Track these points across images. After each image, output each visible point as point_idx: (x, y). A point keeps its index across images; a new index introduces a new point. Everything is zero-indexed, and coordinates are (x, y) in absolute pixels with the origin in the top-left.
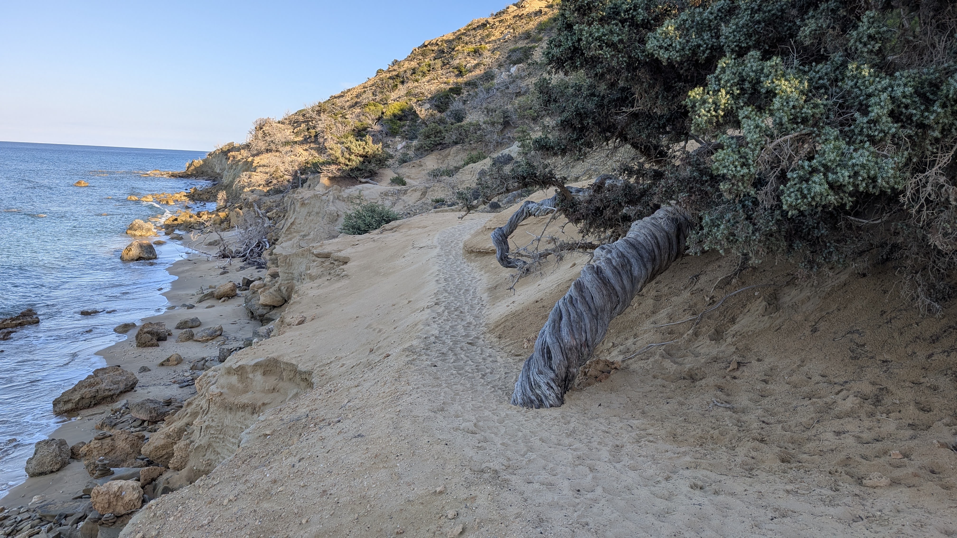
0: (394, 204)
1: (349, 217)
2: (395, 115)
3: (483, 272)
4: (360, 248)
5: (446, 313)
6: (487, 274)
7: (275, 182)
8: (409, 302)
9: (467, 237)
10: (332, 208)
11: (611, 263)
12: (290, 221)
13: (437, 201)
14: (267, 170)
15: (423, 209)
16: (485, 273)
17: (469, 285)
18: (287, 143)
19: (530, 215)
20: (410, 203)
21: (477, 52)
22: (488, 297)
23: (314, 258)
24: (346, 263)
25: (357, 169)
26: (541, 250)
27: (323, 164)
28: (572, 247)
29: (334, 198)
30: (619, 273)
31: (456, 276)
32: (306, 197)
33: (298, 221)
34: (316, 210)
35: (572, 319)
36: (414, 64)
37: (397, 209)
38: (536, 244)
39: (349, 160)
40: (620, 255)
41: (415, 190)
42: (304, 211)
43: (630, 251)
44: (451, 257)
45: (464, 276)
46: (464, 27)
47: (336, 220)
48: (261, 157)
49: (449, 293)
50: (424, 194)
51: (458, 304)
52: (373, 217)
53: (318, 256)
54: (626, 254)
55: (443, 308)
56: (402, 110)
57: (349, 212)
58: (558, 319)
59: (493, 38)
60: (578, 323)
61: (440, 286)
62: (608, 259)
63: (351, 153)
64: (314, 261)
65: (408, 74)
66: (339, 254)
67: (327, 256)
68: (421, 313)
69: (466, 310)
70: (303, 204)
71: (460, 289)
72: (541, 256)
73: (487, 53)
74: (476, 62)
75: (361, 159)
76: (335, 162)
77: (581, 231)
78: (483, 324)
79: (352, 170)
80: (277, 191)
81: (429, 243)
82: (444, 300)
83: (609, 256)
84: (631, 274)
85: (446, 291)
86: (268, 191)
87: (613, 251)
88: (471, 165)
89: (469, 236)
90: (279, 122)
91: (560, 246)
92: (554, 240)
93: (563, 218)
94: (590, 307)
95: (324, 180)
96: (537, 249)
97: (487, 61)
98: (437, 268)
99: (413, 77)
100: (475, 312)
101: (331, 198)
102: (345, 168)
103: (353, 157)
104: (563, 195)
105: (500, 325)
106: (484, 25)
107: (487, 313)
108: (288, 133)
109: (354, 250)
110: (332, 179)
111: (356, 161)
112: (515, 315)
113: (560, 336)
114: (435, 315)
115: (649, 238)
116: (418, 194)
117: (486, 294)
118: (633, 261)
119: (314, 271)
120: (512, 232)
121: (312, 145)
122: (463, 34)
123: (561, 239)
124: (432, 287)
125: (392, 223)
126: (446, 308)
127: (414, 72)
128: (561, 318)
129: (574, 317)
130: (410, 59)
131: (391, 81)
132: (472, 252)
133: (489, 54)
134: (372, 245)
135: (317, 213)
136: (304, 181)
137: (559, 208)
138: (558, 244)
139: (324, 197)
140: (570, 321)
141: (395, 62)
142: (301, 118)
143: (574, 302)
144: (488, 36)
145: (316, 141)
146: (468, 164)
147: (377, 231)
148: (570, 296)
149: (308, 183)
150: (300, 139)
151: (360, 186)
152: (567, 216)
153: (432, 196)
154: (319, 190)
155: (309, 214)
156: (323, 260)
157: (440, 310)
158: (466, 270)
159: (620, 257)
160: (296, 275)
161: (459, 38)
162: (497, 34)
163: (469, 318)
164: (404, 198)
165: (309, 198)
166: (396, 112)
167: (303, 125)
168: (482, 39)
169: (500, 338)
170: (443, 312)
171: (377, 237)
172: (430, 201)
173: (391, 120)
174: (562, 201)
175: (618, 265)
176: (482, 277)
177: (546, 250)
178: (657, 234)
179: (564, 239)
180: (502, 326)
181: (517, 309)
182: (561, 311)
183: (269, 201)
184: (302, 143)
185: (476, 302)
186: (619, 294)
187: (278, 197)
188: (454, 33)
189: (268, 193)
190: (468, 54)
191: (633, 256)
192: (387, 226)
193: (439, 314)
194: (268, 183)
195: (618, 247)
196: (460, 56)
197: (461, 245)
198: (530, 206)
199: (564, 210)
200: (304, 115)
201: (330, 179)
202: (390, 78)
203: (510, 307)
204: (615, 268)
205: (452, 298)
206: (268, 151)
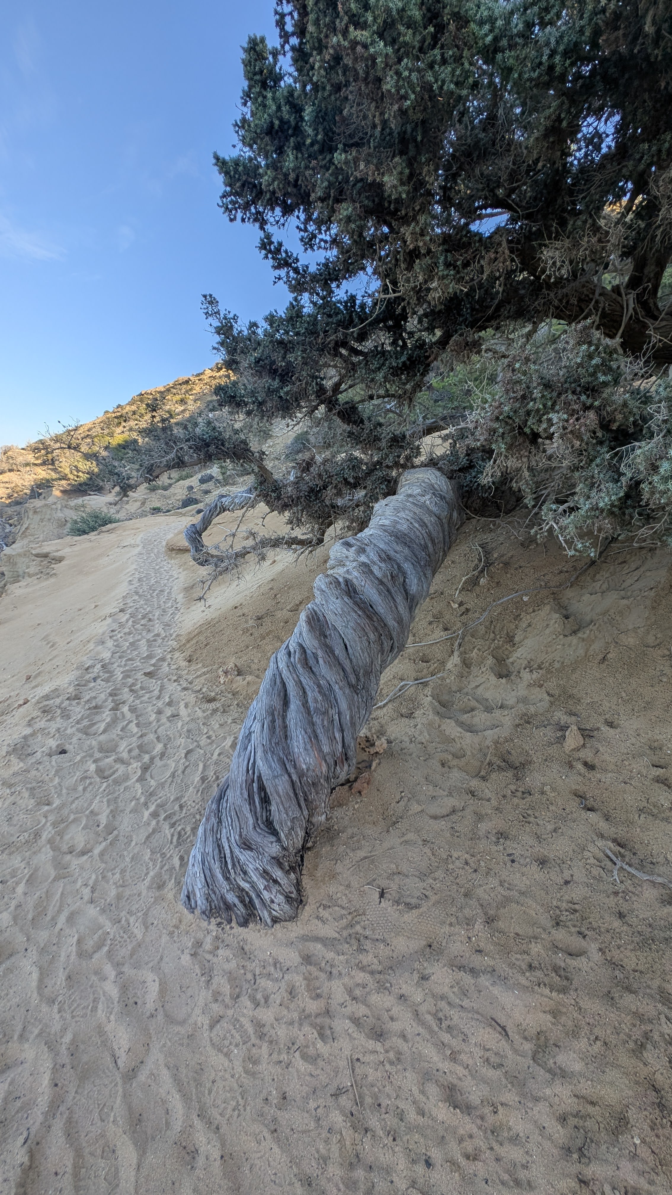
0: (118, 512)
1: (76, 522)
2: (119, 445)
3: (181, 570)
4: (76, 548)
5: (130, 623)
6: (185, 572)
7: (16, 495)
8: (96, 606)
9: (170, 536)
10: (60, 515)
11: (372, 572)
12: (25, 526)
13: (154, 509)
14: (7, 485)
15: (143, 515)
16: (184, 570)
17: (165, 585)
18: (27, 464)
19: (224, 511)
20: (133, 511)
21: (182, 401)
22: (184, 598)
23: (33, 558)
24: (60, 561)
25: (85, 484)
26: (238, 548)
27: (56, 480)
28: (276, 543)
29: (62, 506)
30: (388, 591)
31: (153, 575)
32: (38, 506)
33: (32, 526)
34: (48, 517)
35: (311, 704)
36: (134, 408)
37: (121, 515)
38: (230, 540)
39: (78, 477)
40: (383, 556)
41: (136, 501)
42: (37, 518)
43: (399, 548)
44: (152, 555)
45: (161, 574)
46: (172, 382)
47: (65, 525)
48: (4, 475)
49: (140, 596)
50: (143, 503)
51: (148, 609)
52: (96, 522)
53: (37, 555)
54: (392, 553)
55: (128, 616)
56: (126, 442)
57: (76, 518)
58: (278, 704)
59: (194, 392)
60: (326, 713)
61: (131, 587)
62: (364, 564)
63: (78, 471)
64: (33, 561)
65: (130, 415)
66: (56, 554)
67: (46, 556)
68: (102, 623)
69: (156, 617)
70: (35, 512)
71: (154, 590)
72: (237, 555)
73: (190, 402)
74: (182, 408)
75: (88, 476)
76: (64, 478)
77: (290, 522)
78: (174, 636)
79: (80, 485)
80: (18, 503)
81: (133, 542)
82: (132, 604)
83: (363, 558)
84: (406, 591)
85: (137, 593)
86: (10, 503)
87: (368, 549)
88: (181, 482)
89: (172, 535)
90: (23, 449)
91: (260, 542)
92: (253, 534)
93: (262, 507)
94: (344, 670)
95: (56, 493)
96: (231, 546)
97: (191, 408)
98: (134, 566)
99: (134, 417)
100: (167, 618)
101: (59, 506)
102: (74, 482)
103: (80, 474)
104: (262, 476)
105: (192, 639)
106: (187, 382)
107: (180, 620)
108: (30, 457)
109: (70, 550)
110: (64, 492)
111: (84, 477)
112: (210, 625)
113: (288, 751)
114: (115, 626)
115: (417, 525)
116: (138, 504)
117: (182, 595)
118: (407, 566)
119: (32, 570)
120: (206, 529)
121: (50, 467)
122: (172, 387)
123: (261, 534)
124: (123, 589)
125: (109, 526)
126: (132, 615)
127: (134, 413)
128: (286, 702)
129: (316, 701)
130: (131, 403)
131: (116, 420)
132: (172, 550)
133: (192, 402)
134: (89, 544)
135: (49, 519)
136: (40, 494)
137: (258, 492)
138: (258, 540)
139: (54, 506)
140: (309, 712)
141: (119, 406)
142: (41, 446)
143: (312, 662)
144: (191, 390)
145: (53, 464)
146: (179, 481)
147: (95, 533)
148: (301, 646)
149: (43, 495)
150: (39, 462)
151: (87, 498)
152: (268, 503)
153: (148, 506)
154: (51, 500)
155: (42, 520)
156: (42, 559)
157: (123, 620)
158: (165, 568)
159: (384, 561)
160: (21, 573)
161: (168, 390)
162: (197, 389)
163: (158, 628)
164: (127, 506)
165: (40, 507)
166: (120, 442)
167: (42, 451)
168: (187, 392)
169: (189, 661)
170: (127, 621)
171: (93, 538)
172: (148, 509)
173: (116, 448)
174: (261, 483)
175: (385, 576)
176: (180, 576)
177: (244, 548)
178: (427, 519)
179: (263, 533)
180: (194, 641)
181: (213, 617)
182: (284, 684)
183: (10, 511)
184: (41, 465)
185: (170, 604)
186: (394, 634)
187: (17, 508)
188: (164, 387)
189: (10, 505)
190: (176, 402)
191: (406, 559)
192: (104, 528)
193: (121, 625)
194: (9, 497)
195: (375, 542)
196: (170, 403)
197: (164, 543)
198: (224, 500)
199: (265, 496)
200: (43, 444)
201: (62, 491)
202: (115, 417)
203: (205, 613)
204: (381, 582)
205: (142, 602)
206: (11, 470)
